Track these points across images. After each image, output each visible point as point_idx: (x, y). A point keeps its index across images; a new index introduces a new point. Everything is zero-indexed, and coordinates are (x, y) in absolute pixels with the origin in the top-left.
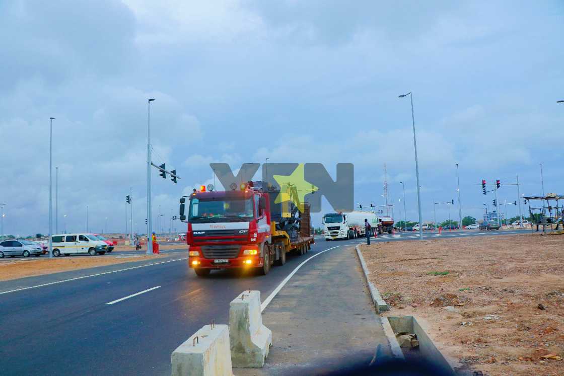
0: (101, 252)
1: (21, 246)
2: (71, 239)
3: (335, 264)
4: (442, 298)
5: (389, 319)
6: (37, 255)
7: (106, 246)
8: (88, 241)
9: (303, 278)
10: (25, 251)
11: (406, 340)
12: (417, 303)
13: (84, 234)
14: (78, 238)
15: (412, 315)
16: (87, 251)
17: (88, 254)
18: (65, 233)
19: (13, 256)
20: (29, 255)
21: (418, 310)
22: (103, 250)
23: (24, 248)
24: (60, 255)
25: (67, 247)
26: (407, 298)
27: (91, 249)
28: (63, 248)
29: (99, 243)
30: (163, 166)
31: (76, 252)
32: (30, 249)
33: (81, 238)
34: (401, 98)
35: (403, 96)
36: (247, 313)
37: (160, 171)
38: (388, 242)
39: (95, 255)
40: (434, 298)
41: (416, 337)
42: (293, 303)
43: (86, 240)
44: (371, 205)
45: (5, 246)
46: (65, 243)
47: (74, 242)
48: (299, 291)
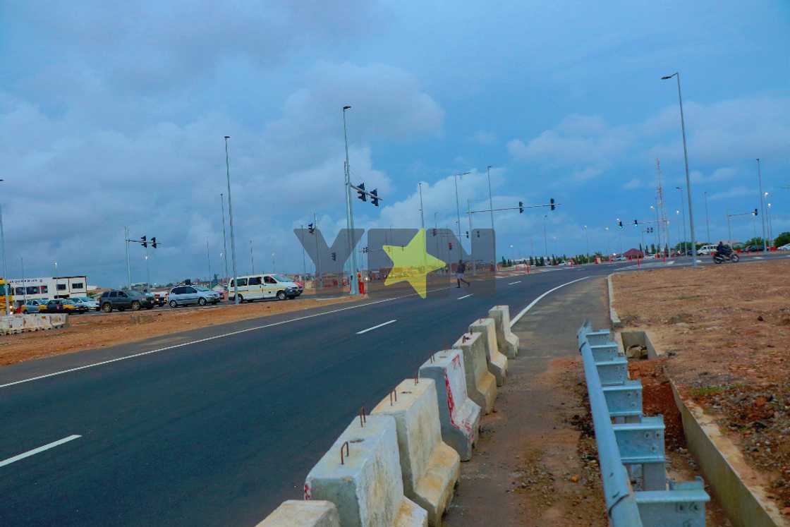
0: (292, 295)
1: (196, 292)
2: (257, 281)
3: (580, 295)
4: (678, 317)
5: (622, 334)
6: (215, 302)
7: (296, 288)
8: (275, 282)
9: (543, 308)
10: (201, 298)
11: (637, 351)
12: (651, 322)
13: (270, 275)
14: (263, 281)
15: (644, 330)
16: (275, 295)
17: (276, 299)
18: (247, 275)
19: (185, 305)
20: (206, 303)
21: (652, 328)
22: (293, 293)
23: (199, 294)
24: (242, 301)
25: (251, 292)
26: (643, 318)
27: (279, 292)
28: (246, 292)
29: (290, 285)
30: (362, 186)
31: (261, 297)
32: (206, 295)
33: (268, 280)
34: (664, 80)
35: (667, 78)
36: (501, 318)
37: (359, 192)
38: (651, 271)
39: (285, 299)
40: (670, 317)
41: (645, 348)
42: (535, 326)
43: (272, 281)
44: (636, 221)
45: (177, 294)
46: (248, 287)
47: (259, 285)
48: (539, 318)
